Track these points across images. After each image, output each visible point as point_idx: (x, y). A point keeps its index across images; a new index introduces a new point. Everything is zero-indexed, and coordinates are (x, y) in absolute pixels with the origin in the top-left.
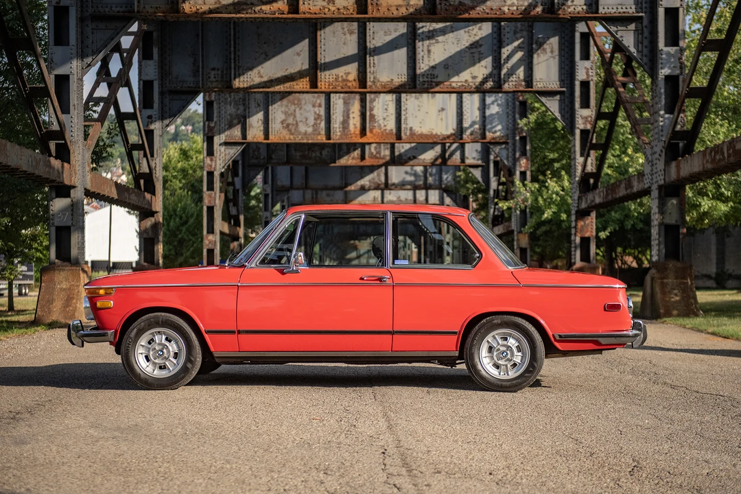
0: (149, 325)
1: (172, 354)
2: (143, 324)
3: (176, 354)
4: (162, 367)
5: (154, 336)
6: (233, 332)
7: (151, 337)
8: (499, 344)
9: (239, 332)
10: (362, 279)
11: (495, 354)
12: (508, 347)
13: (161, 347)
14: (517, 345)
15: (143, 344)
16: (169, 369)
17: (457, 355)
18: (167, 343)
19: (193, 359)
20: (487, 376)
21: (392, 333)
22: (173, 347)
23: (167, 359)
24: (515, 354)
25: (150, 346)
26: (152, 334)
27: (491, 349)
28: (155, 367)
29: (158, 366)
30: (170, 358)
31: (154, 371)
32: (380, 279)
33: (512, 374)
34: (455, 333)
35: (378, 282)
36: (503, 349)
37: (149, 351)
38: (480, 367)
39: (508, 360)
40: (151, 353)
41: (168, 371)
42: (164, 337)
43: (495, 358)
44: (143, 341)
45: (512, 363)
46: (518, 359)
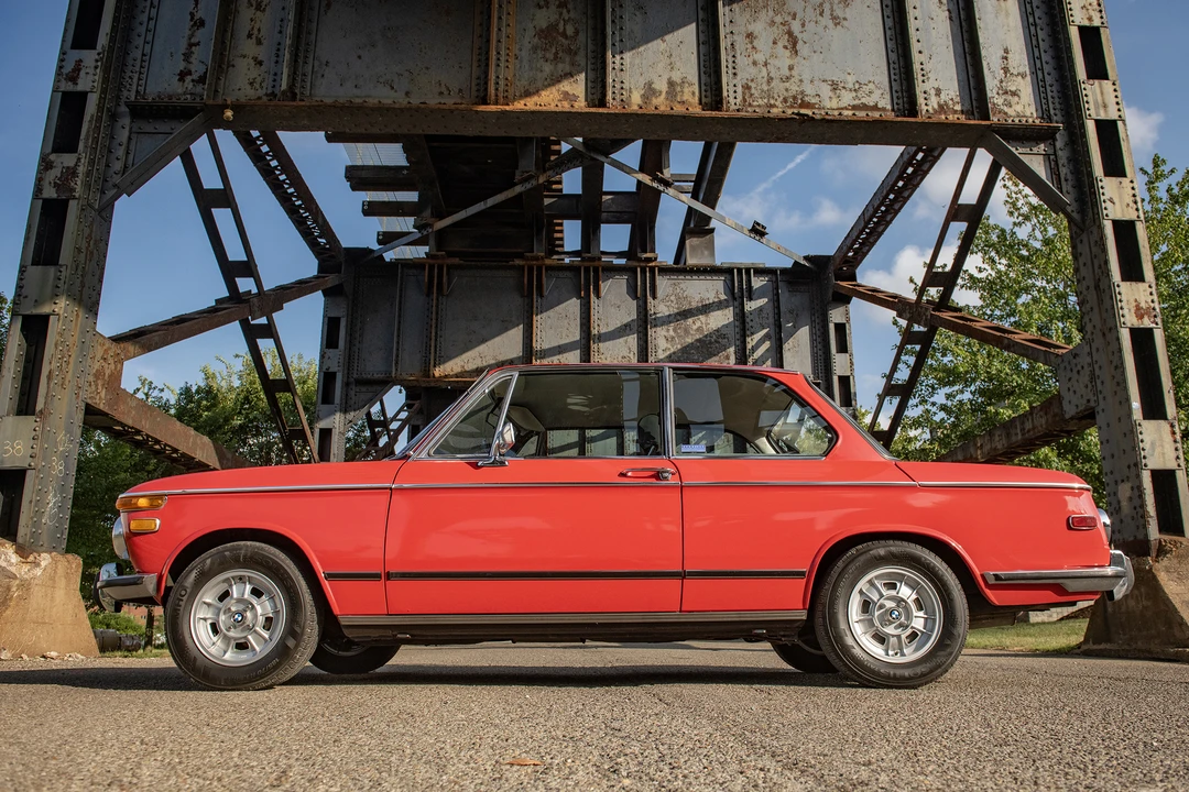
0: (221, 563)
1: (261, 620)
2: (208, 561)
3: (269, 620)
4: (242, 646)
5: (231, 586)
6: (376, 576)
7: (224, 587)
8: (881, 596)
9: (389, 576)
10: (623, 475)
11: (877, 614)
12: (900, 601)
13: (241, 607)
14: (914, 596)
15: (208, 601)
16: (254, 649)
17: (804, 618)
18: (254, 601)
19: (298, 630)
20: (865, 657)
21: (683, 575)
22: (263, 608)
23: (251, 629)
24: (915, 614)
25: (220, 605)
26: (227, 580)
27: (866, 606)
28: (228, 646)
29: (233, 643)
30: (258, 629)
31: (225, 652)
32: (658, 475)
33: (911, 654)
34: (802, 574)
35: (654, 480)
36: (890, 604)
37: (218, 615)
38: (849, 641)
39: (901, 625)
40: (222, 617)
41: (251, 654)
42: (248, 588)
43: (877, 623)
44: (209, 595)
45: (909, 631)
46: (918, 623)
